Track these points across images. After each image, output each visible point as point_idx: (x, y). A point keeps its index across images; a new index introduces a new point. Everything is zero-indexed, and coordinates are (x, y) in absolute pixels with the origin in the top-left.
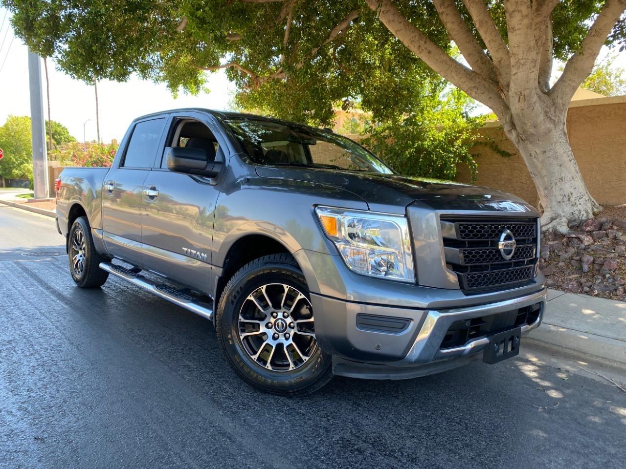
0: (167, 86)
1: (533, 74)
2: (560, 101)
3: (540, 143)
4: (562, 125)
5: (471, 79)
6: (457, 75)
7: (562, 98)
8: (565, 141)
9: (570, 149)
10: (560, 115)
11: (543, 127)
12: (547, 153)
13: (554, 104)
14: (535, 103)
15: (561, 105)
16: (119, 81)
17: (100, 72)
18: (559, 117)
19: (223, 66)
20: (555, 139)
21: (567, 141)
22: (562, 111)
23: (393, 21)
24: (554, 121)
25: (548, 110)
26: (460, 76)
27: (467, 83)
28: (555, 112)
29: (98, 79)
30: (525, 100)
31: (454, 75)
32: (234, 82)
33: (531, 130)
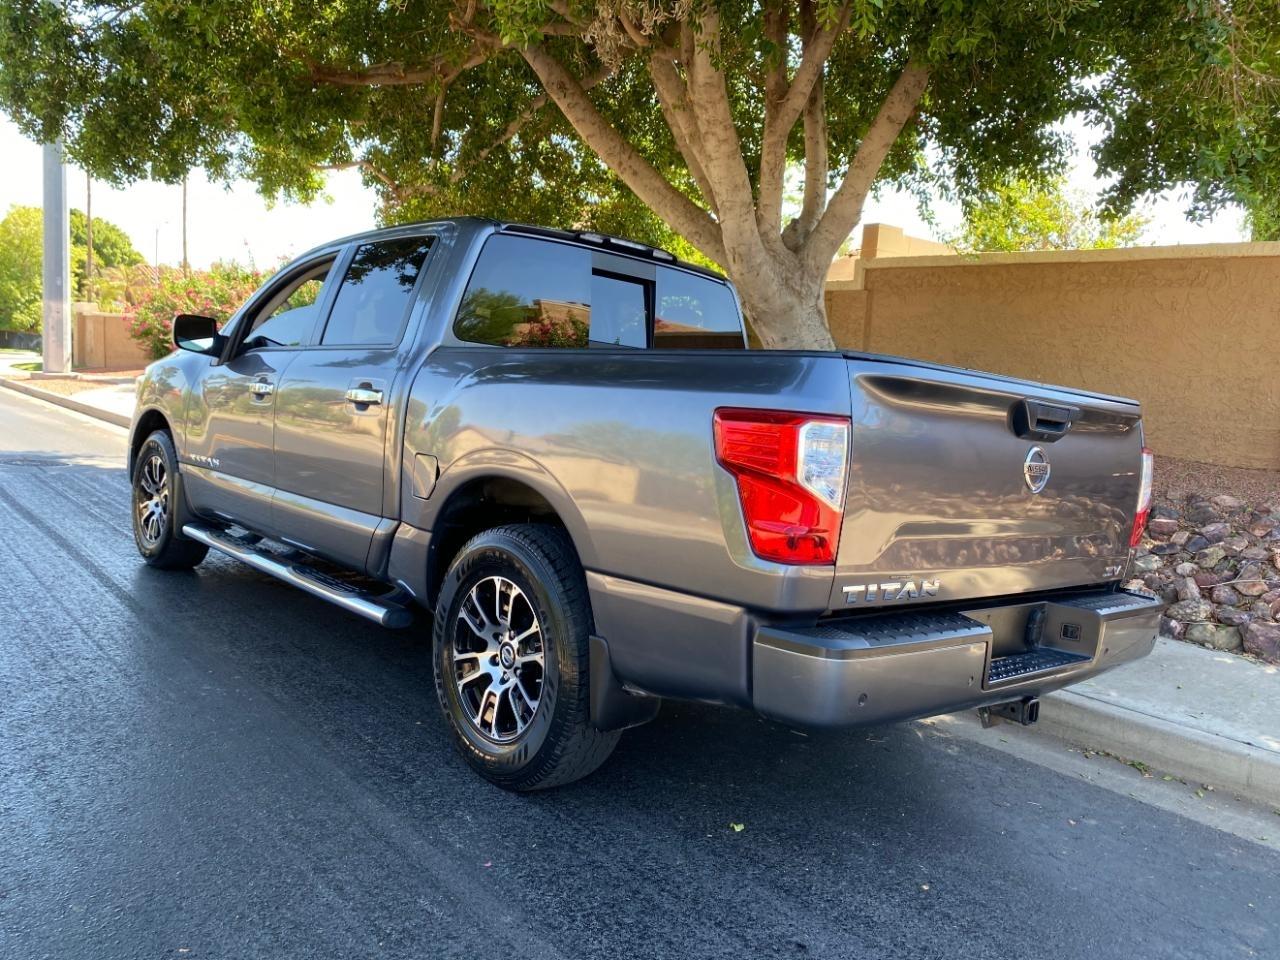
0: (257, 192)
1: (747, 224)
2: (811, 262)
3: (778, 325)
4: (813, 300)
5: (693, 220)
6: (672, 212)
7: (814, 258)
8: (818, 324)
9: (829, 336)
10: (810, 284)
11: (778, 302)
12: (789, 341)
13: (802, 266)
14: (760, 265)
15: (814, 269)
16: (169, 182)
17: (133, 170)
18: (808, 286)
19: (356, 163)
20: (800, 321)
21: (823, 324)
22: (817, 277)
23: (583, 121)
24: (800, 293)
25: (790, 275)
26: (677, 213)
27: (686, 225)
28: (802, 279)
29: (129, 182)
30: (742, 260)
31: (669, 212)
32: (372, 189)
33: (761, 305)
